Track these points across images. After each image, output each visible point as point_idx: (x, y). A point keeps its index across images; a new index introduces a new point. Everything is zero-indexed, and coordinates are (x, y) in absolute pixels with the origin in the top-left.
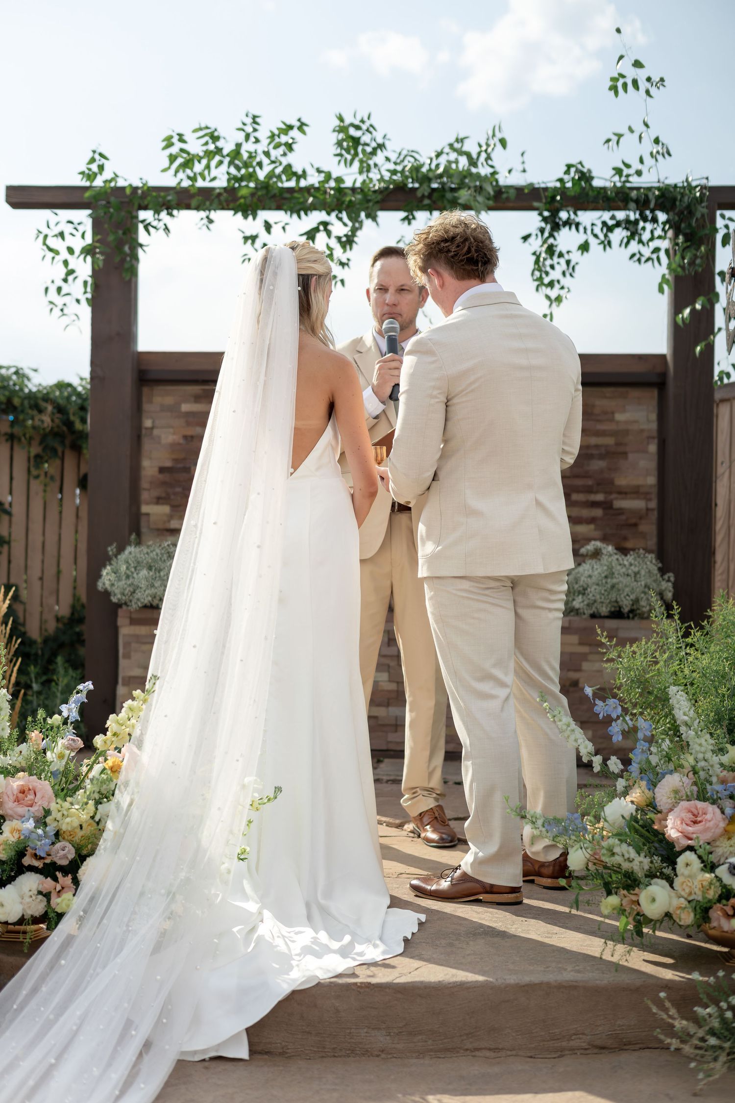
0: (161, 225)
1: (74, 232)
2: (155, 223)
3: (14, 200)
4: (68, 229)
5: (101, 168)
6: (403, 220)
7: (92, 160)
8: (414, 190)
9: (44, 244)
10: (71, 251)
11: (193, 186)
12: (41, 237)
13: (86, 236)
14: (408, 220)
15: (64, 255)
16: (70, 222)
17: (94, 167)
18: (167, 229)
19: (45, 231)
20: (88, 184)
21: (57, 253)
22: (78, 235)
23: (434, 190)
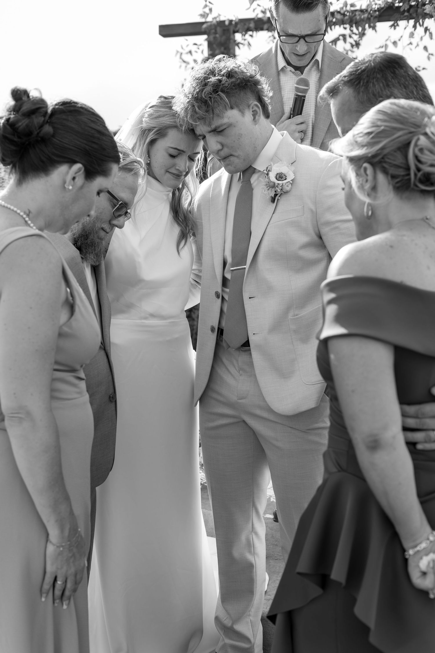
0: (246, 42)
1: (197, 50)
2: (243, 42)
3: (164, 33)
4: (194, 48)
5: (211, 10)
6: (391, 26)
7: (206, 6)
8: (399, 7)
9: (181, 58)
10: (195, 61)
11: (265, 17)
12: (179, 55)
13: (204, 52)
14: (394, 26)
15: (192, 64)
16: (195, 44)
17: (207, 10)
18: (249, 44)
19: (181, 50)
20: (203, 20)
21: (188, 63)
22: (200, 51)
23: (411, 6)
